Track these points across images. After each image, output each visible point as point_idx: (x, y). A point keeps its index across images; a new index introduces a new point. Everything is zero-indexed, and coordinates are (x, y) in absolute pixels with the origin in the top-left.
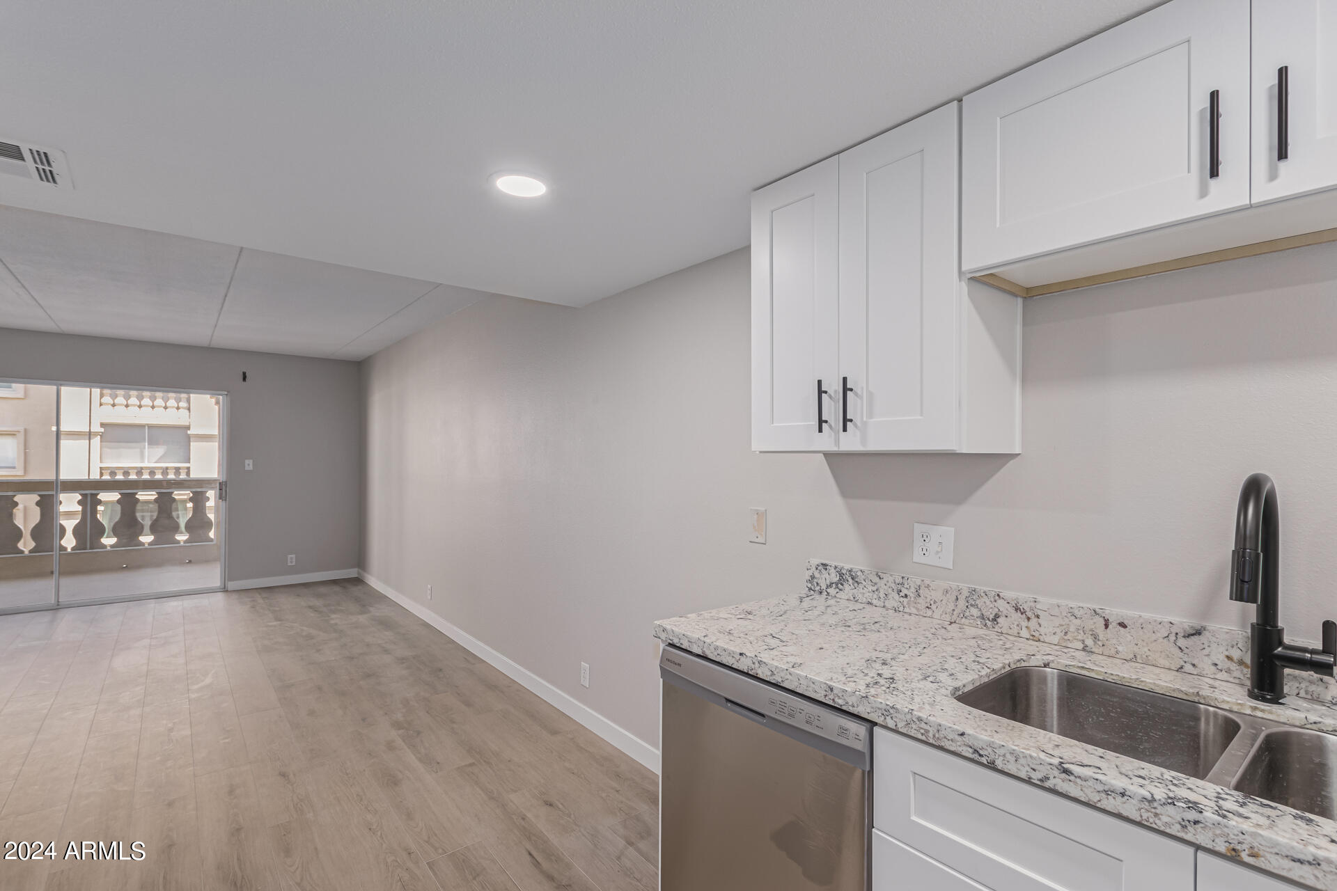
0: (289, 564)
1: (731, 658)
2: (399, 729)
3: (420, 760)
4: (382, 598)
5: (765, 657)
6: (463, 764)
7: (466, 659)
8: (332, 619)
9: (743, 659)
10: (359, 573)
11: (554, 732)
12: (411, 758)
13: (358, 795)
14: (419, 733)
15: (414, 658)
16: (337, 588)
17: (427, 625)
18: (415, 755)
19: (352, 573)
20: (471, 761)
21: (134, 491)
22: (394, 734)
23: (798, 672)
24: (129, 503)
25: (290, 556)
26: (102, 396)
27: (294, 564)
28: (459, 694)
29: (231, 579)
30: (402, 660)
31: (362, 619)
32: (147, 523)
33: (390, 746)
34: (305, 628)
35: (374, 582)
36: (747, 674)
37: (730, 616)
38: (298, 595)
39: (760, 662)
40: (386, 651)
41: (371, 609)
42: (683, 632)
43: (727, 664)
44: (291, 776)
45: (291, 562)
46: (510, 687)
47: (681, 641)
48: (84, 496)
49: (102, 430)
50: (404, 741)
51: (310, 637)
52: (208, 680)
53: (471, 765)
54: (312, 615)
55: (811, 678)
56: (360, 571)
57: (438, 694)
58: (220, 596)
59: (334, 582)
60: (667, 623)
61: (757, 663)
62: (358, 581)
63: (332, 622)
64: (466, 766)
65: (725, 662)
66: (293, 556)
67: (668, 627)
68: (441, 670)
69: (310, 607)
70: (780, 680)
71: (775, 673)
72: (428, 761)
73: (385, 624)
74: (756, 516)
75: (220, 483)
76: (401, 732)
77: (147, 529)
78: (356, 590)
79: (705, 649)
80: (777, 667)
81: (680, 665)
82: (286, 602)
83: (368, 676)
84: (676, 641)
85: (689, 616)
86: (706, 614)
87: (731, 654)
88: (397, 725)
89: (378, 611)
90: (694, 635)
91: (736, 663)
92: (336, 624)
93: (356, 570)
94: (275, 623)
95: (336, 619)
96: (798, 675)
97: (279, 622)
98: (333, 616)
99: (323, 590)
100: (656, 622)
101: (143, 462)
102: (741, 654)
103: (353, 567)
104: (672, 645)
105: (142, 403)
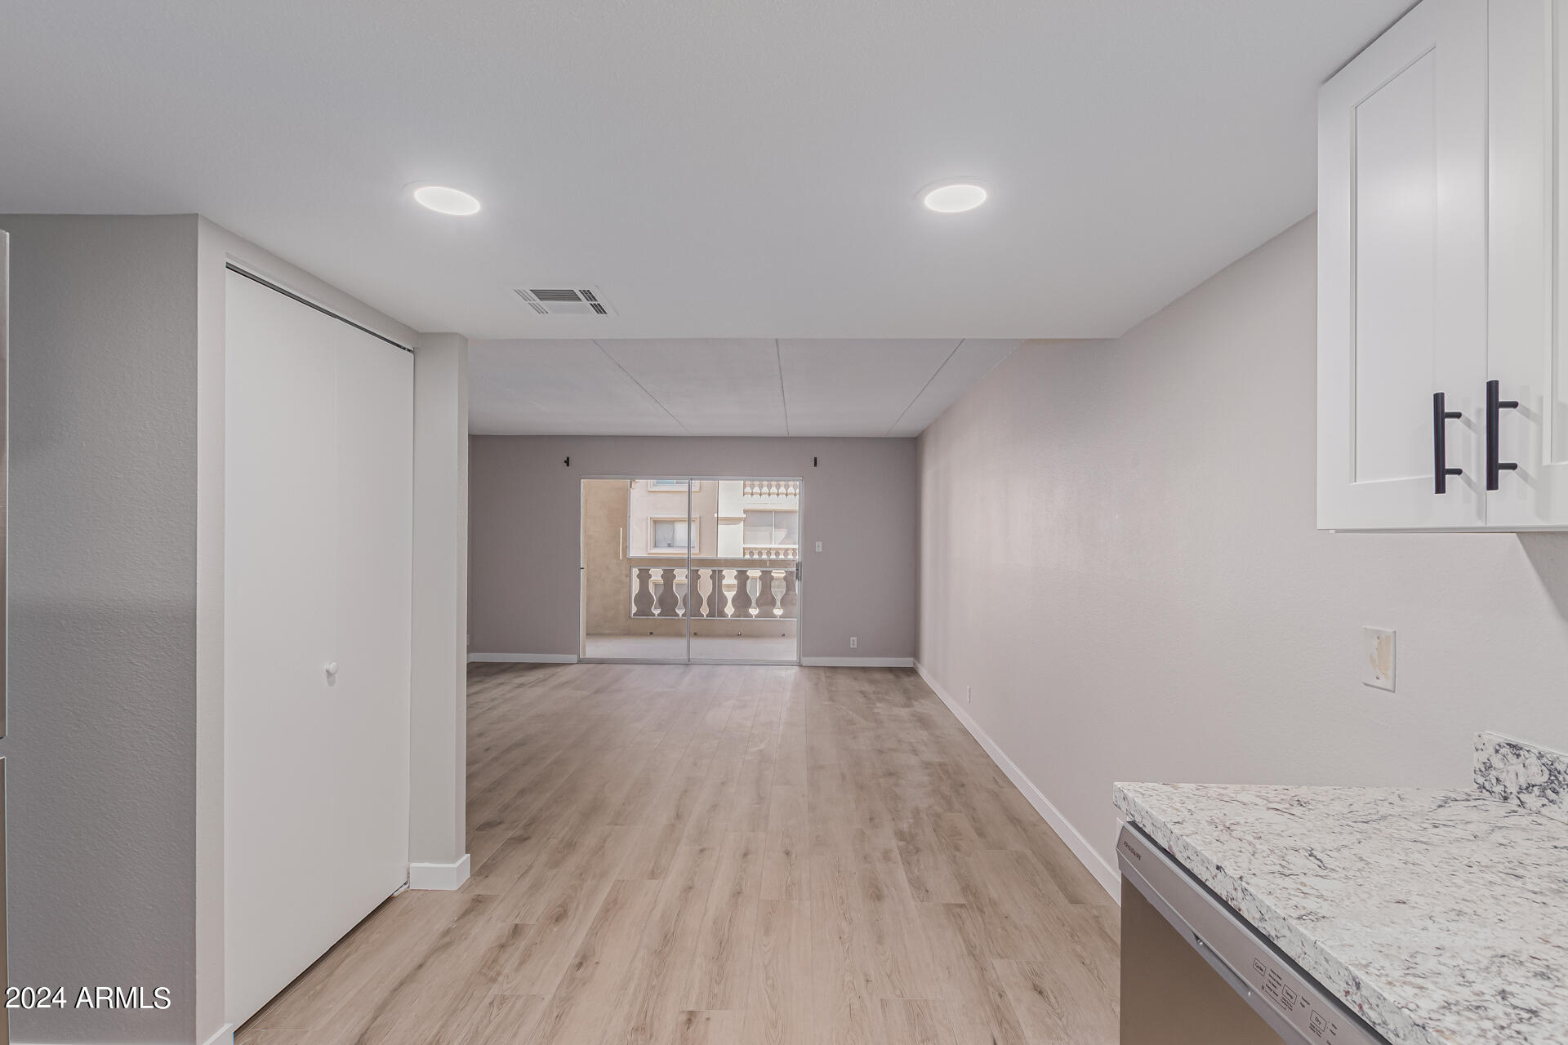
0: (852, 646)
1: (1205, 869)
2: (901, 840)
3: (910, 881)
4: (928, 693)
5: (1258, 885)
6: (953, 902)
7: (994, 778)
8: (876, 707)
9: (1220, 876)
10: (914, 664)
11: (1074, 900)
12: (901, 876)
13: (841, 897)
14: (918, 850)
15: (940, 765)
16: (890, 677)
17: (964, 732)
18: (906, 873)
19: (906, 662)
20: (962, 901)
21: (771, 569)
22: (894, 844)
23: (1305, 932)
24: (766, 579)
25: (852, 639)
26: (745, 486)
27: (855, 646)
28: (973, 818)
29: (805, 655)
30: (927, 765)
31: (903, 712)
32: (778, 598)
33: (886, 856)
34: (851, 713)
35: (924, 672)
36: (1225, 904)
37: (1258, 801)
38: (855, 679)
39: (1244, 890)
40: (915, 752)
41: (915, 703)
42: (1147, 808)
43: (1199, 877)
44: (794, 856)
45: (853, 644)
46: (1035, 825)
47: (1145, 821)
48: (714, 571)
49: (745, 516)
50: (901, 855)
51: (851, 722)
52: (762, 747)
53: (962, 906)
54: (861, 700)
55: (1322, 950)
56: (916, 662)
57: (953, 812)
58: (796, 669)
59: (890, 670)
60: (1130, 788)
61: (1239, 889)
62: (912, 671)
63: (876, 710)
64: (956, 905)
65: (1196, 872)
66: (855, 639)
67: (1130, 795)
68: (963, 785)
69: (862, 692)
70: (1273, 933)
71: (1266, 917)
72: (918, 884)
73: (923, 722)
74: (1375, 642)
75: (797, 565)
76: (902, 843)
77: (778, 603)
78: (907, 681)
79: (1171, 843)
80: (1269, 909)
81: (1139, 856)
82: (843, 682)
83: (891, 774)
84: (1138, 819)
85: (1181, 785)
86: (1214, 789)
87: (1205, 862)
88: (900, 835)
89: (922, 706)
90: (1160, 817)
91: (1211, 879)
92: (878, 714)
93: (912, 659)
94: (827, 703)
95: (880, 708)
96: (1302, 935)
97: (831, 703)
98: (878, 705)
99: (877, 676)
100: (1116, 783)
101: (771, 543)
102: (1218, 868)
103: (911, 657)
104: (1134, 824)
105: (780, 491)
